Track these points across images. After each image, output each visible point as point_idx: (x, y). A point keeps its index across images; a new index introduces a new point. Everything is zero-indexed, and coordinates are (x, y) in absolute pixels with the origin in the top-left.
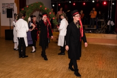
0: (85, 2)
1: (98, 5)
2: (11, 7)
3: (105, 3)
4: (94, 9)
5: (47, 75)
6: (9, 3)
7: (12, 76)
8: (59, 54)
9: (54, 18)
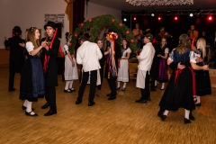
0: (178, 16)
1: (198, 21)
2: (60, 20)
3: (210, 18)
4: (193, 27)
5: (135, 136)
6: (57, 13)
7: (76, 136)
8: (137, 101)
9: (132, 41)
